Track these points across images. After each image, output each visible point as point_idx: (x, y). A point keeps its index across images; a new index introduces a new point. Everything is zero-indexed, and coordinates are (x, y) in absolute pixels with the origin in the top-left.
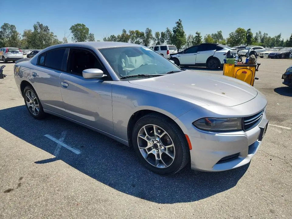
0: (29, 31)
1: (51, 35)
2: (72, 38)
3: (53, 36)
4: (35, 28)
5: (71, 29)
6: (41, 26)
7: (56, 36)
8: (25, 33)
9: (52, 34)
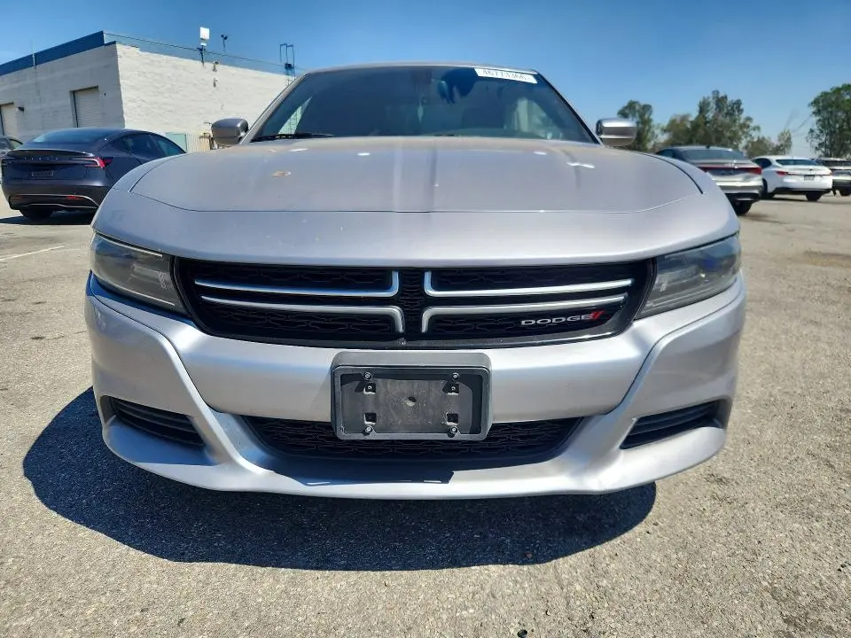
0: (684, 118)
1: (744, 126)
2: (812, 131)
3: (748, 127)
4: (703, 108)
5: (816, 102)
6: (720, 101)
7: (757, 128)
8: (673, 123)
9: (748, 123)
